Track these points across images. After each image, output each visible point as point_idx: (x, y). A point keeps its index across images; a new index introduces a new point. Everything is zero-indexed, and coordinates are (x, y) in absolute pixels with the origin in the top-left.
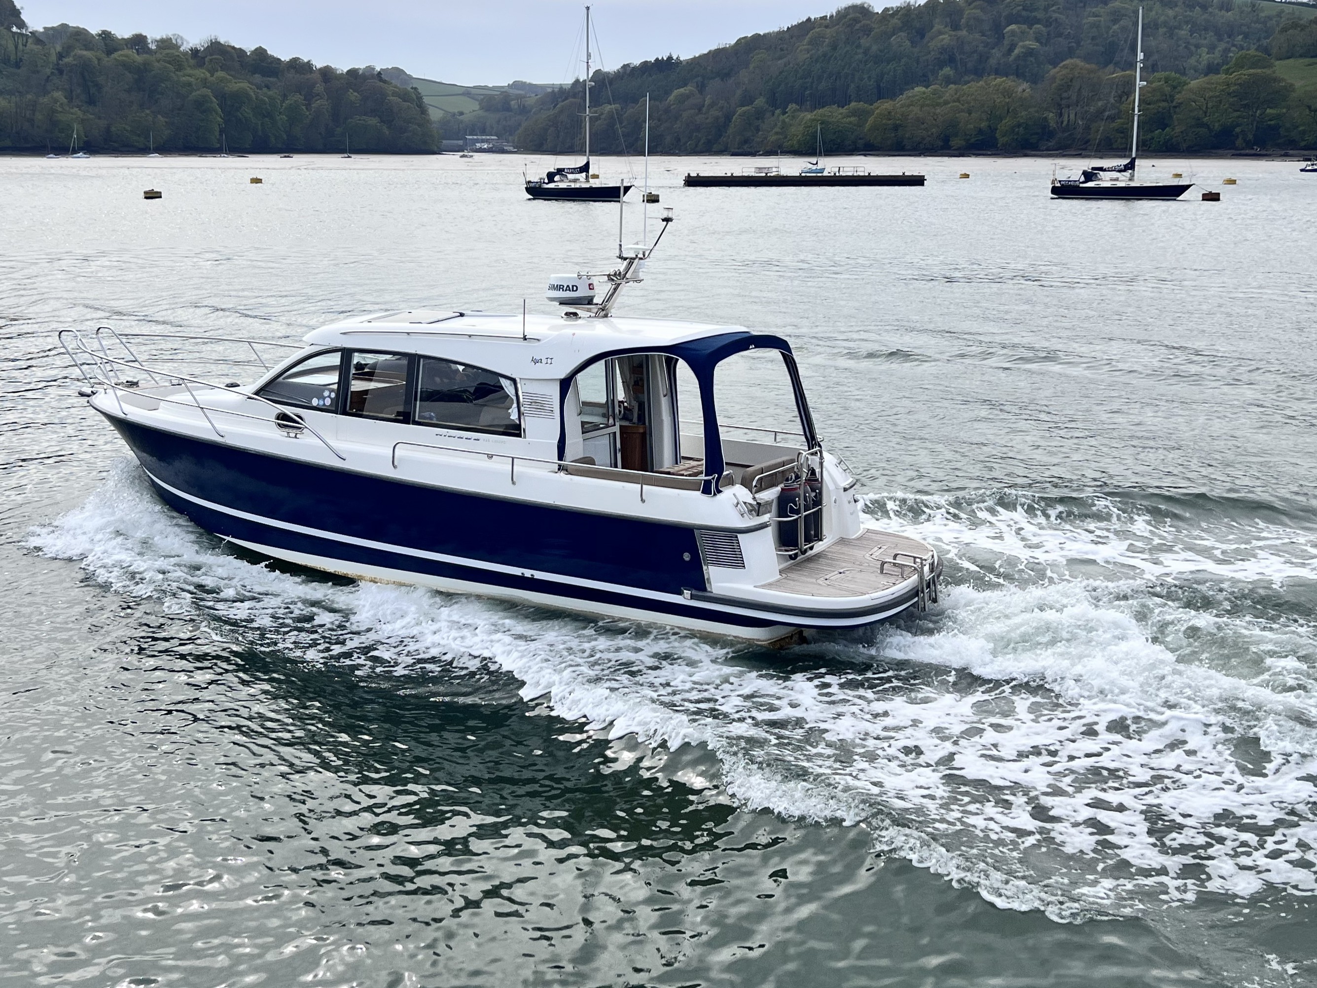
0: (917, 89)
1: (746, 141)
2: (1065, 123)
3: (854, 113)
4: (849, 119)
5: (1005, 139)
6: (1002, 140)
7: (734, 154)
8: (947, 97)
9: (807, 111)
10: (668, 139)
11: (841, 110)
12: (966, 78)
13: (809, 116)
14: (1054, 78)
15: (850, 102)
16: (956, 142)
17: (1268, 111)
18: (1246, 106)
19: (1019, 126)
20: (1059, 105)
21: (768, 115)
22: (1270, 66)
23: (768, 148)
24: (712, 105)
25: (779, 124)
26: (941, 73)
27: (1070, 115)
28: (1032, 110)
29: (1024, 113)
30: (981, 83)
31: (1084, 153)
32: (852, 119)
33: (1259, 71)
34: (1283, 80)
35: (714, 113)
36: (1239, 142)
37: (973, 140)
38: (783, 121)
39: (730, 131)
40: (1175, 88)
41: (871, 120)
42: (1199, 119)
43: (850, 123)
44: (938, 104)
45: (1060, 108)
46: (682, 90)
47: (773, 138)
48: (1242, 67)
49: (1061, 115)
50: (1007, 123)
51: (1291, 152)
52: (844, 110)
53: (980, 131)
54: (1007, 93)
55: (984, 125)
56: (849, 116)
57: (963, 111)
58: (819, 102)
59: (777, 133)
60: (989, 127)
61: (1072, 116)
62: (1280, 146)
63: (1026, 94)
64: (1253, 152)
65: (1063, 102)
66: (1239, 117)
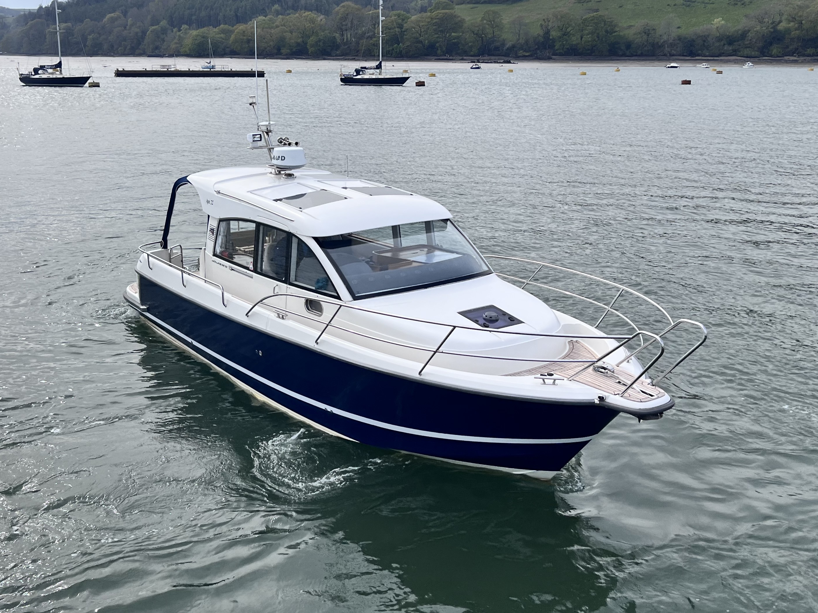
0: (259, 17)
1: (157, 48)
2: (345, 40)
3: (223, 31)
4: (219, 36)
5: (313, 49)
6: (311, 50)
7: (149, 56)
8: (277, 23)
9: (193, 29)
10: (105, 46)
11: (215, 30)
12: (288, 12)
13: (194, 33)
14: (337, 13)
15: (220, 25)
16: (284, 51)
17: (453, 34)
18: (442, 31)
19: (320, 41)
20: (341, 29)
21: (169, 31)
22: (452, 9)
23: (171, 53)
24: (132, 25)
25: (177, 37)
26: (273, 8)
27: (348, 35)
28: (327, 32)
29: (322, 33)
30: (297, 15)
31: (356, 58)
32: (222, 35)
33: (447, 11)
34: (459, 17)
35: (135, 29)
36: (439, 52)
37: (294, 50)
38: (179, 36)
39: (146, 41)
40: (403, 20)
41: (233, 37)
42: (417, 39)
43: (221, 38)
44: (272, 28)
45: (342, 31)
46: (112, 15)
47: (173, 46)
48: (438, 9)
49: (343, 35)
50: (312, 40)
51: (465, 58)
52: (216, 30)
53: (298, 44)
54: (312, 21)
55: (300, 40)
56: (220, 34)
57: (287, 32)
58: (201, 24)
59: (176, 43)
60: (303, 41)
61: (349, 36)
62: (460, 55)
63: (322, 23)
64: (445, 57)
65: (344, 27)
66: (437, 37)
